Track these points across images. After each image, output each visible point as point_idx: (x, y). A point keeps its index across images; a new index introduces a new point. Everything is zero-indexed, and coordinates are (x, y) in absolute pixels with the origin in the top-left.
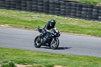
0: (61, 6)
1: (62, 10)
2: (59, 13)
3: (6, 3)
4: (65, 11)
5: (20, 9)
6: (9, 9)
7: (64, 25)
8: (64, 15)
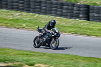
0: (42, 5)
2: (40, 11)
7: (45, 23)
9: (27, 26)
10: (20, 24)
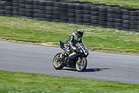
0: (124, 17)
1: (125, 21)
2: (121, 26)
3: (47, 12)
4: (129, 24)
5: (67, 21)
6: (51, 21)
7: (129, 42)
8: (128, 28)
9: (105, 46)
10: (94, 43)
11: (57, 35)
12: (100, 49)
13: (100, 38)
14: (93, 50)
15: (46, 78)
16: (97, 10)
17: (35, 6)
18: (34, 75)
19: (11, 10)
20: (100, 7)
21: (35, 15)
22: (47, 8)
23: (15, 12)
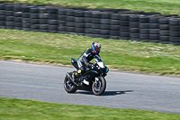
3: (102, 26)
5: (128, 37)
6: (108, 38)
9: (178, 70)
10: (164, 66)
11: (115, 55)
12: (171, 73)
13: (171, 59)
14: (163, 74)
15: (102, 111)
16: (167, 23)
17: (87, 19)
18: (85, 107)
19: (57, 24)
20: (171, 19)
21: (87, 30)
22: (103, 21)
23: (61, 27)
